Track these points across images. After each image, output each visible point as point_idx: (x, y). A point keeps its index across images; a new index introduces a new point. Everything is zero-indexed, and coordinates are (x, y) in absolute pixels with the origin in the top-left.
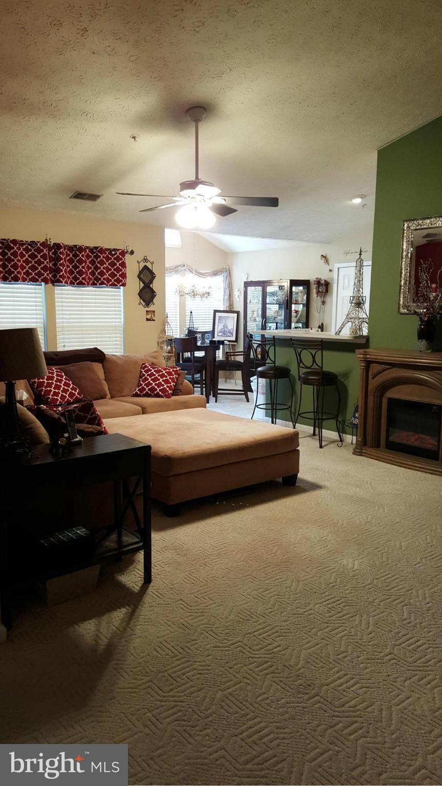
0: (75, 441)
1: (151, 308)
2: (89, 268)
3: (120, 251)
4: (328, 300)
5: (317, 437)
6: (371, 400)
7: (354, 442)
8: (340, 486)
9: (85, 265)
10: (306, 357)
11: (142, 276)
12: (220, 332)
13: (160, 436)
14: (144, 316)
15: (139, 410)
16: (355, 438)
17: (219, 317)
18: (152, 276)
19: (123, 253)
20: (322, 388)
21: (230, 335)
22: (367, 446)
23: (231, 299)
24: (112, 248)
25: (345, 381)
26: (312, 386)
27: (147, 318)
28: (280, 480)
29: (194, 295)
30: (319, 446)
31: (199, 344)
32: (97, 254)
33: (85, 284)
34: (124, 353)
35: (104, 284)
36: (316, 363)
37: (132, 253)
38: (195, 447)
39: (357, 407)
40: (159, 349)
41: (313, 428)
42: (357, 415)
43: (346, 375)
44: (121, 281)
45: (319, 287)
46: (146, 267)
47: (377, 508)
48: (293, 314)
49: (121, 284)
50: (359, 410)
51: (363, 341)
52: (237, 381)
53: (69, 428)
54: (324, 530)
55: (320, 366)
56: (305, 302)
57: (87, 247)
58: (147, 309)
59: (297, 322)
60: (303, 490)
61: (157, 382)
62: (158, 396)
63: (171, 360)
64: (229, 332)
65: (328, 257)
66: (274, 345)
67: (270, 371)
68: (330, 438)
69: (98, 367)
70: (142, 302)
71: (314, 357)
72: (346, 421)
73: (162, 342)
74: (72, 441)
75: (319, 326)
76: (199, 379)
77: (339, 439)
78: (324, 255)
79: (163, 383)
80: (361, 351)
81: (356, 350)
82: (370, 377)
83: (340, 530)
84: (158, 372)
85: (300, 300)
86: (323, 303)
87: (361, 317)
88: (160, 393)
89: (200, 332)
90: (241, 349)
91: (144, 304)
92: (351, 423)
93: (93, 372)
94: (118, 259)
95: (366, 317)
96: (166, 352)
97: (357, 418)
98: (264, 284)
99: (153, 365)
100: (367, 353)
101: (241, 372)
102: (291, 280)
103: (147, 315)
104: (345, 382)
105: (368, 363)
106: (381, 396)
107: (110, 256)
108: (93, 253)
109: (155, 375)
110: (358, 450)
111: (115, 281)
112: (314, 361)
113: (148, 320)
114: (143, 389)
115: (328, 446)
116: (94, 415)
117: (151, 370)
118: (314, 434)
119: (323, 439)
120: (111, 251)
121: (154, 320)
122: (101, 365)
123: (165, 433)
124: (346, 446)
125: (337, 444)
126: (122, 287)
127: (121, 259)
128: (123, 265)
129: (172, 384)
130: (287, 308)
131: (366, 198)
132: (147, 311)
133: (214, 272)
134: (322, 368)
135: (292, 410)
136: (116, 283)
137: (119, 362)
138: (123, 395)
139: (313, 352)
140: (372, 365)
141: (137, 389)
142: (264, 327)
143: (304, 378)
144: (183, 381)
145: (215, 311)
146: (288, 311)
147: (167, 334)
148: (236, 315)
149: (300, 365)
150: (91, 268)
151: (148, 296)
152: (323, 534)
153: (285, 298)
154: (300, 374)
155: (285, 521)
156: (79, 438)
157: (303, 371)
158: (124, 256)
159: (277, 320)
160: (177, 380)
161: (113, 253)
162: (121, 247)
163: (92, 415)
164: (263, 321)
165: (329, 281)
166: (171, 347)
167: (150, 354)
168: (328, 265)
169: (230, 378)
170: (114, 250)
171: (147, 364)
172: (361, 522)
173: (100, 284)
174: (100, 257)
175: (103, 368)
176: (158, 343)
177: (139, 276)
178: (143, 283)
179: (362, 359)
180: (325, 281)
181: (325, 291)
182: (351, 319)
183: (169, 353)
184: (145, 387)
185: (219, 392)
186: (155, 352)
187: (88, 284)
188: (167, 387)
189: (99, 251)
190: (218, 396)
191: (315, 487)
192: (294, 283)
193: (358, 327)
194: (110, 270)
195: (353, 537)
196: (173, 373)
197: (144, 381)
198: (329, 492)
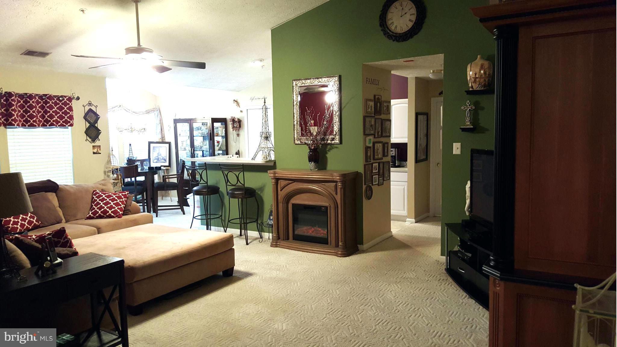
0: (56, 264)
1: (97, 143)
2: (39, 112)
3: (67, 97)
4: (241, 133)
5: (244, 237)
6: (280, 205)
7: (271, 237)
8: (266, 271)
9: (36, 110)
10: (232, 177)
11: (87, 117)
12: (155, 159)
13: (121, 250)
14: (92, 151)
15: (94, 230)
16: (271, 234)
17: (154, 147)
18: (97, 117)
19: (70, 99)
20: (245, 200)
21: (164, 161)
22: (280, 240)
23: (163, 133)
24: (60, 95)
25: (261, 193)
26: (237, 199)
27: (93, 152)
28: (221, 273)
29: (132, 131)
30: (246, 244)
31: (139, 170)
32: (46, 100)
33: (36, 126)
34: (74, 183)
35: (53, 125)
36: (239, 182)
37: (78, 98)
38: (152, 256)
39: (271, 212)
40: (106, 178)
41: (240, 230)
42: (271, 218)
43: (262, 189)
44: (70, 122)
45: (233, 123)
46: (90, 110)
47: (292, 284)
48: (216, 144)
49: (69, 124)
50: (273, 214)
51: (272, 164)
52: (172, 198)
53: (50, 252)
54: (258, 306)
55: (243, 183)
56: (224, 135)
57: (37, 95)
58: (93, 144)
59: (219, 150)
60: (239, 279)
61: (109, 205)
62: (110, 217)
63: (118, 185)
64: (162, 159)
65: (238, 101)
66: (206, 169)
67: (203, 189)
68: (252, 237)
69: (52, 197)
70: (88, 138)
71: (238, 178)
72: (264, 223)
73: (109, 171)
74: (54, 263)
75: (236, 152)
76: (141, 199)
77: (260, 237)
78: (236, 100)
79: (114, 206)
80: (272, 171)
81: (268, 171)
82: (279, 189)
83: (270, 304)
84: (109, 196)
85: (220, 133)
86: (238, 135)
87: (269, 147)
88: (112, 214)
89: (138, 160)
90: (175, 172)
91: (90, 140)
92: (268, 224)
93: (49, 201)
94: (65, 104)
95: (272, 147)
96: (113, 180)
97: (272, 220)
98: (190, 121)
99: (103, 191)
100: (275, 173)
101: (176, 191)
102: (212, 118)
103: (93, 149)
104: (261, 195)
105: (277, 180)
106: (288, 203)
107: (58, 102)
108: (42, 99)
109: (106, 200)
110: (274, 244)
111: (63, 122)
112: (238, 180)
113: (94, 153)
114: (96, 212)
115: (252, 243)
116: (66, 240)
117: (102, 196)
118: (241, 235)
119: (248, 238)
120: (59, 98)
121: (100, 153)
122: (54, 194)
123: (124, 248)
124: (265, 241)
125: (259, 240)
126: (69, 127)
127: (69, 104)
128: (71, 109)
129: (122, 206)
130: (211, 140)
131: (264, 61)
132: (93, 146)
133: (146, 111)
134: (244, 185)
135: (223, 218)
136: (64, 124)
137: (72, 190)
138: (77, 218)
139: (237, 173)
140: (279, 181)
141: (90, 213)
142: (193, 156)
143: (232, 194)
144: (131, 203)
145: (150, 143)
146: (212, 141)
147: (112, 165)
148: (168, 145)
149: (228, 184)
150: (40, 112)
151: (93, 134)
152: (258, 308)
153: (209, 132)
154: (228, 191)
155: (229, 304)
156: (59, 260)
157: (229, 188)
158: (71, 102)
159: (203, 149)
160: (126, 202)
161: (61, 99)
162: (68, 94)
163: (65, 239)
164: (191, 149)
165: (241, 119)
166: (117, 175)
167: (98, 182)
168: (239, 107)
169: (166, 196)
170: (62, 96)
171: (98, 191)
172: (283, 295)
173: (49, 126)
174: (49, 103)
175: (57, 197)
176: (105, 172)
177: (85, 118)
178: (89, 123)
179: (272, 177)
180: (238, 119)
181: (238, 126)
182: (262, 148)
183: (115, 180)
184: (98, 210)
185: (159, 208)
186: (103, 180)
187: (39, 126)
188: (118, 208)
189: (48, 98)
190: (158, 211)
191: (247, 275)
192: (214, 120)
193: (267, 154)
194: (59, 113)
195: (280, 307)
196: (123, 197)
197: (96, 205)
198: (258, 277)
